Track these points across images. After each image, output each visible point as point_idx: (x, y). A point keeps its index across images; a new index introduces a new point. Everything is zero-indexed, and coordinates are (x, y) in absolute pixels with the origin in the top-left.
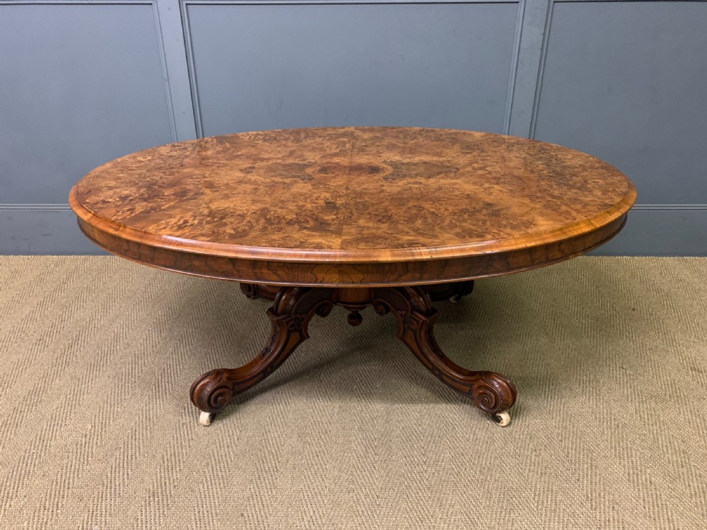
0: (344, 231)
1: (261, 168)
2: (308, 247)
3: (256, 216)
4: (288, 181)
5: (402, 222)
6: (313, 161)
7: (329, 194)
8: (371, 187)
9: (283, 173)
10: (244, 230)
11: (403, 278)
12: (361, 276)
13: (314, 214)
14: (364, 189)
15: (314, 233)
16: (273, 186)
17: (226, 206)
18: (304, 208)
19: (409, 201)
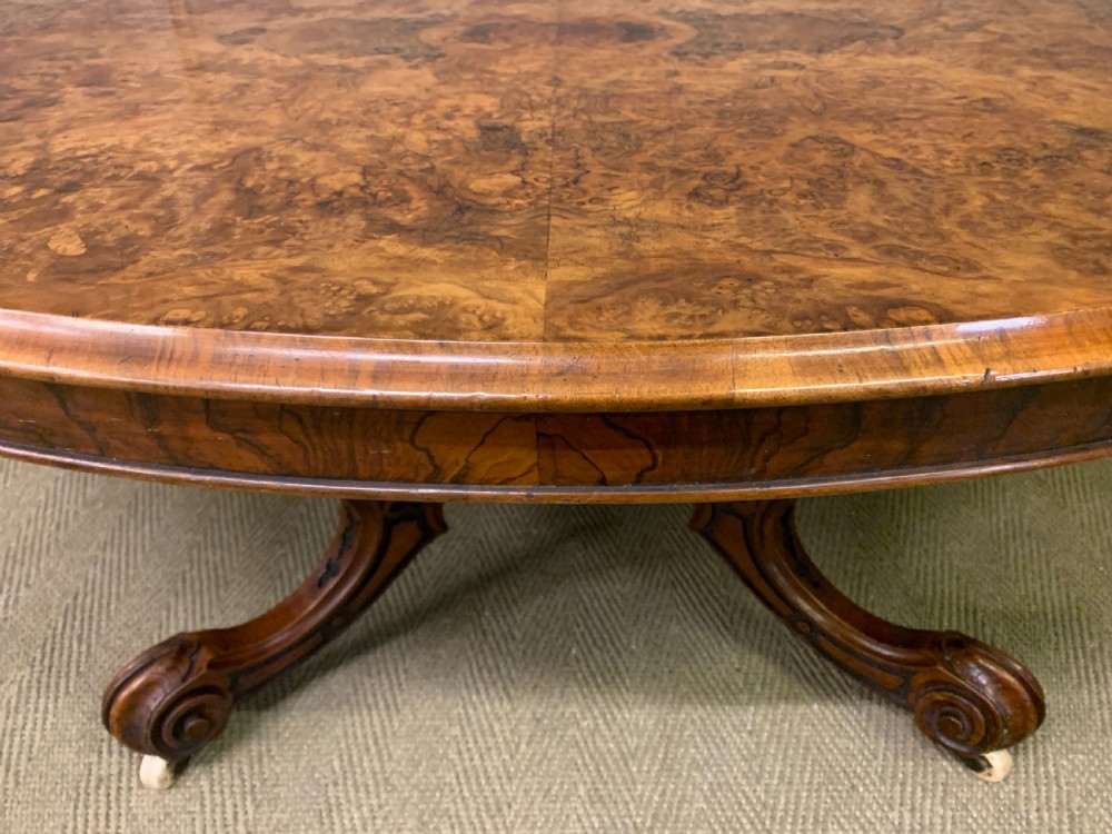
0: (556, 241)
1: (282, 31)
2: (386, 329)
3: (202, 180)
4: (357, 63)
5: (789, 198)
6: (446, 12)
7: (496, 100)
8: (636, 77)
9: (347, 41)
10: (127, 241)
11: (829, 459)
12: (641, 458)
13: (432, 170)
14: (615, 83)
15: (427, 253)
16: (302, 80)
17: (109, 142)
18: (398, 148)
19: (783, 120)
